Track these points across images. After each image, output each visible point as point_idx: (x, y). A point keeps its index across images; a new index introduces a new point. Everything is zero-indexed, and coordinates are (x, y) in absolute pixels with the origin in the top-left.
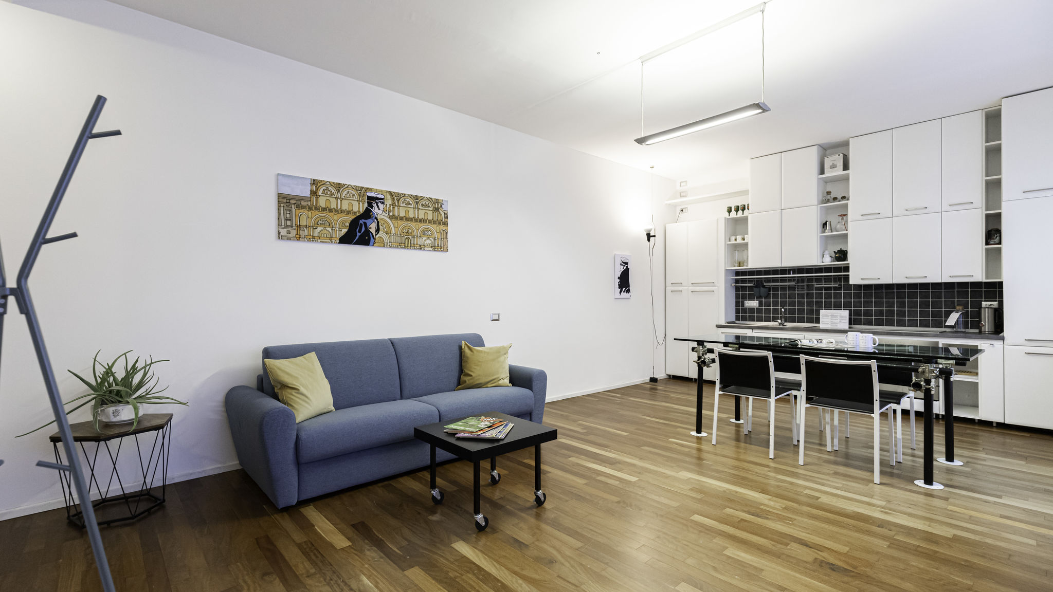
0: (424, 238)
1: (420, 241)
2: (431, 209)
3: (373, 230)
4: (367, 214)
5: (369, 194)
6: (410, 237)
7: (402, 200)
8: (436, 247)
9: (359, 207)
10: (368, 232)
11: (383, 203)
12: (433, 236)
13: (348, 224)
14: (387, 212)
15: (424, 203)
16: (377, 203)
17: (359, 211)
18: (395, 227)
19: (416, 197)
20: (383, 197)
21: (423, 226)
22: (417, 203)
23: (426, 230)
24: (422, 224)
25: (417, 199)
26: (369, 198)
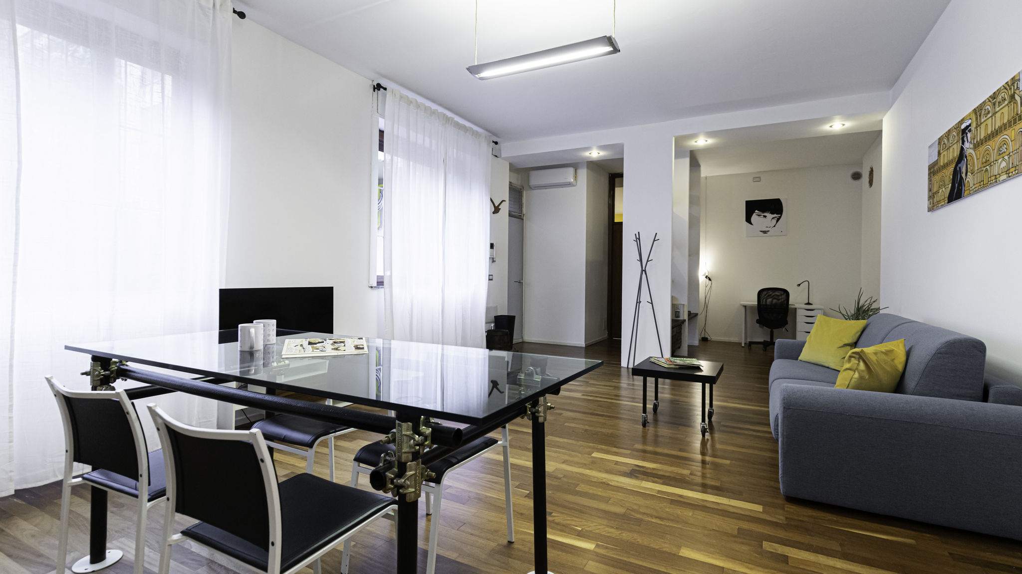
0: (1000, 160)
1: (995, 170)
2: (1006, 102)
3: (964, 176)
4: (962, 156)
5: (963, 127)
6: (988, 167)
7: (983, 112)
8: (1011, 170)
9: (954, 152)
10: (961, 177)
11: (970, 131)
12: (1007, 153)
13: (951, 177)
14: (973, 142)
15: (1000, 97)
16: (967, 133)
17: (957, 155)
18: (977, 159)
19: (994, 96)
20: (970, 121)
21: (999, 139)
22: (994, 104)
23: (1002, 145)
24: (996, 139)
25: (995, 98)
26: (964, 131)
